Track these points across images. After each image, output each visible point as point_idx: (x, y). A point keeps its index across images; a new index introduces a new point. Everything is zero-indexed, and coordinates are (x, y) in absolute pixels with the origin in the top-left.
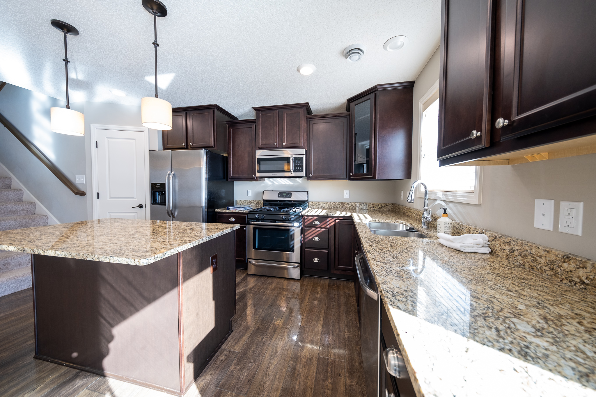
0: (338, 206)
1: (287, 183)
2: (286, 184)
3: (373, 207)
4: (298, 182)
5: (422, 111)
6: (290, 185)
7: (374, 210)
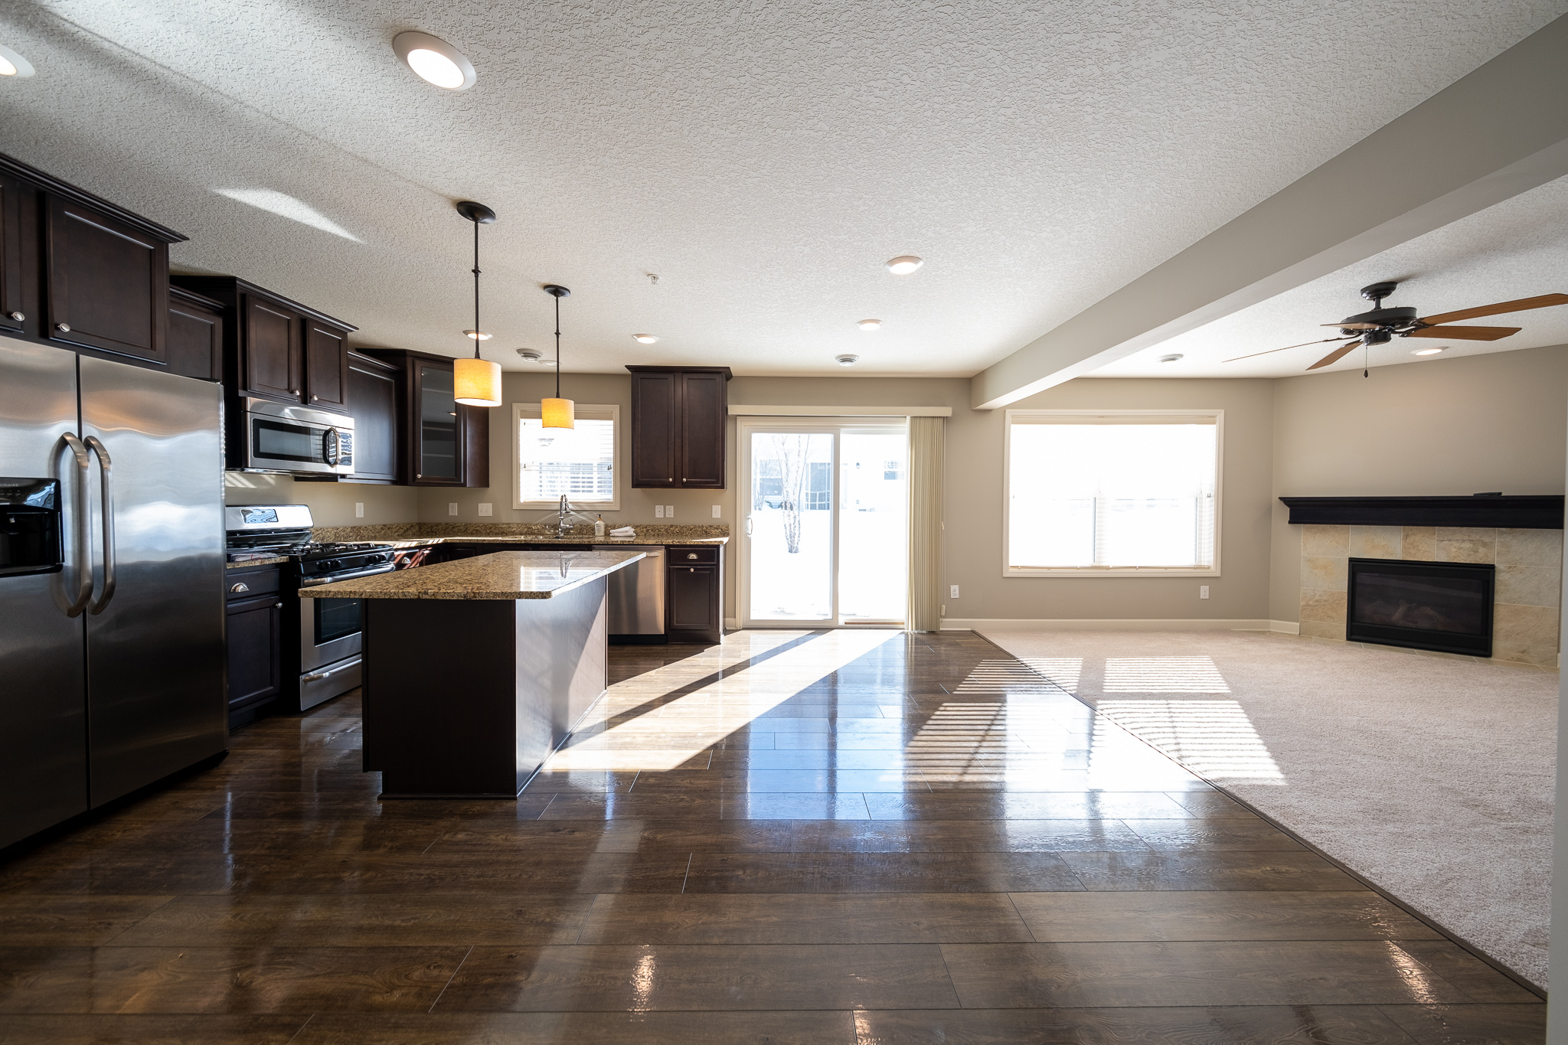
0: (351, 534)
1: (240, 486)
2: (236, 488)
3: (397, 532)
4: (268, 483)
5: (519, 417)
6: (248, 489)
7: (398, 535)
